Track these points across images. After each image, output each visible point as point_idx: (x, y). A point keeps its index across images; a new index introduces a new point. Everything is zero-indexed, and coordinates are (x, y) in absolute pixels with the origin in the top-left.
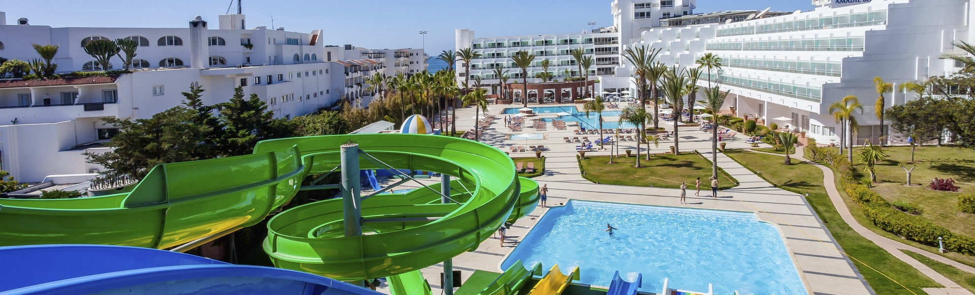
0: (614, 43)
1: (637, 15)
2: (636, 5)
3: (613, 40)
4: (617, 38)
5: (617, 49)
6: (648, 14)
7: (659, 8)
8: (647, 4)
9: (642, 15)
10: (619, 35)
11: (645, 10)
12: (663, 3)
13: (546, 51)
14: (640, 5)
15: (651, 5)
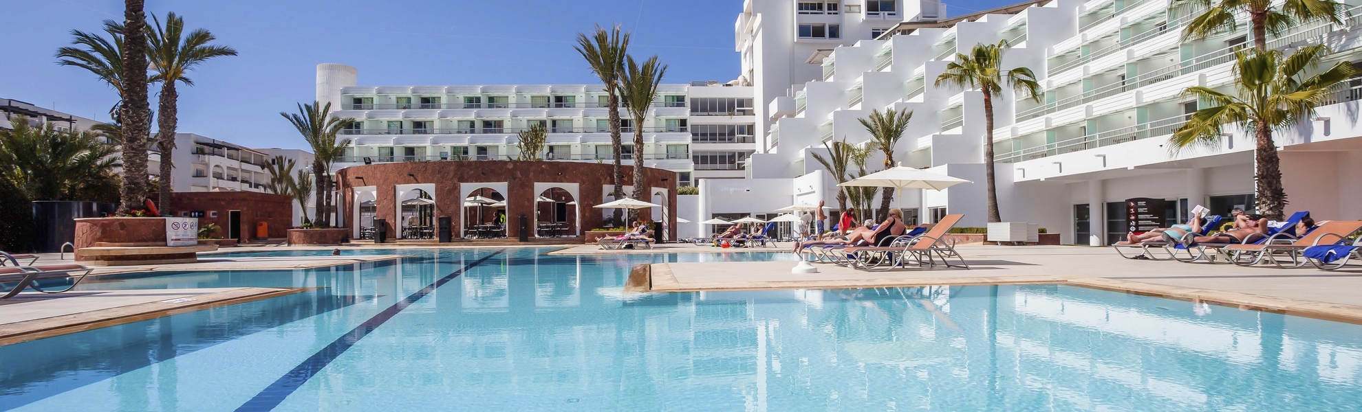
0: (744, 113)
1: (804, 31)
2: (801, 6)
3: (743, 106)
4: (750, 102)
5: (751, 129)
6: (835, 32)
7: (863, 15)
8: (829, 5)
9: (818, 32)
10: (757, 93)
11: (825, 19)
12: (872, 8)
13: (554, 122)
14: (813, 7)
15: (842, 8)
